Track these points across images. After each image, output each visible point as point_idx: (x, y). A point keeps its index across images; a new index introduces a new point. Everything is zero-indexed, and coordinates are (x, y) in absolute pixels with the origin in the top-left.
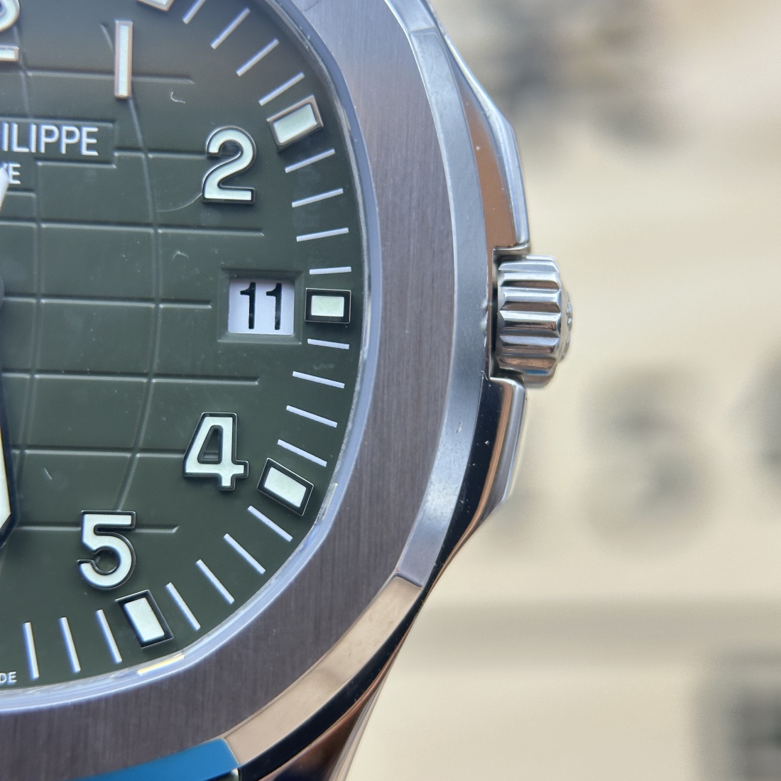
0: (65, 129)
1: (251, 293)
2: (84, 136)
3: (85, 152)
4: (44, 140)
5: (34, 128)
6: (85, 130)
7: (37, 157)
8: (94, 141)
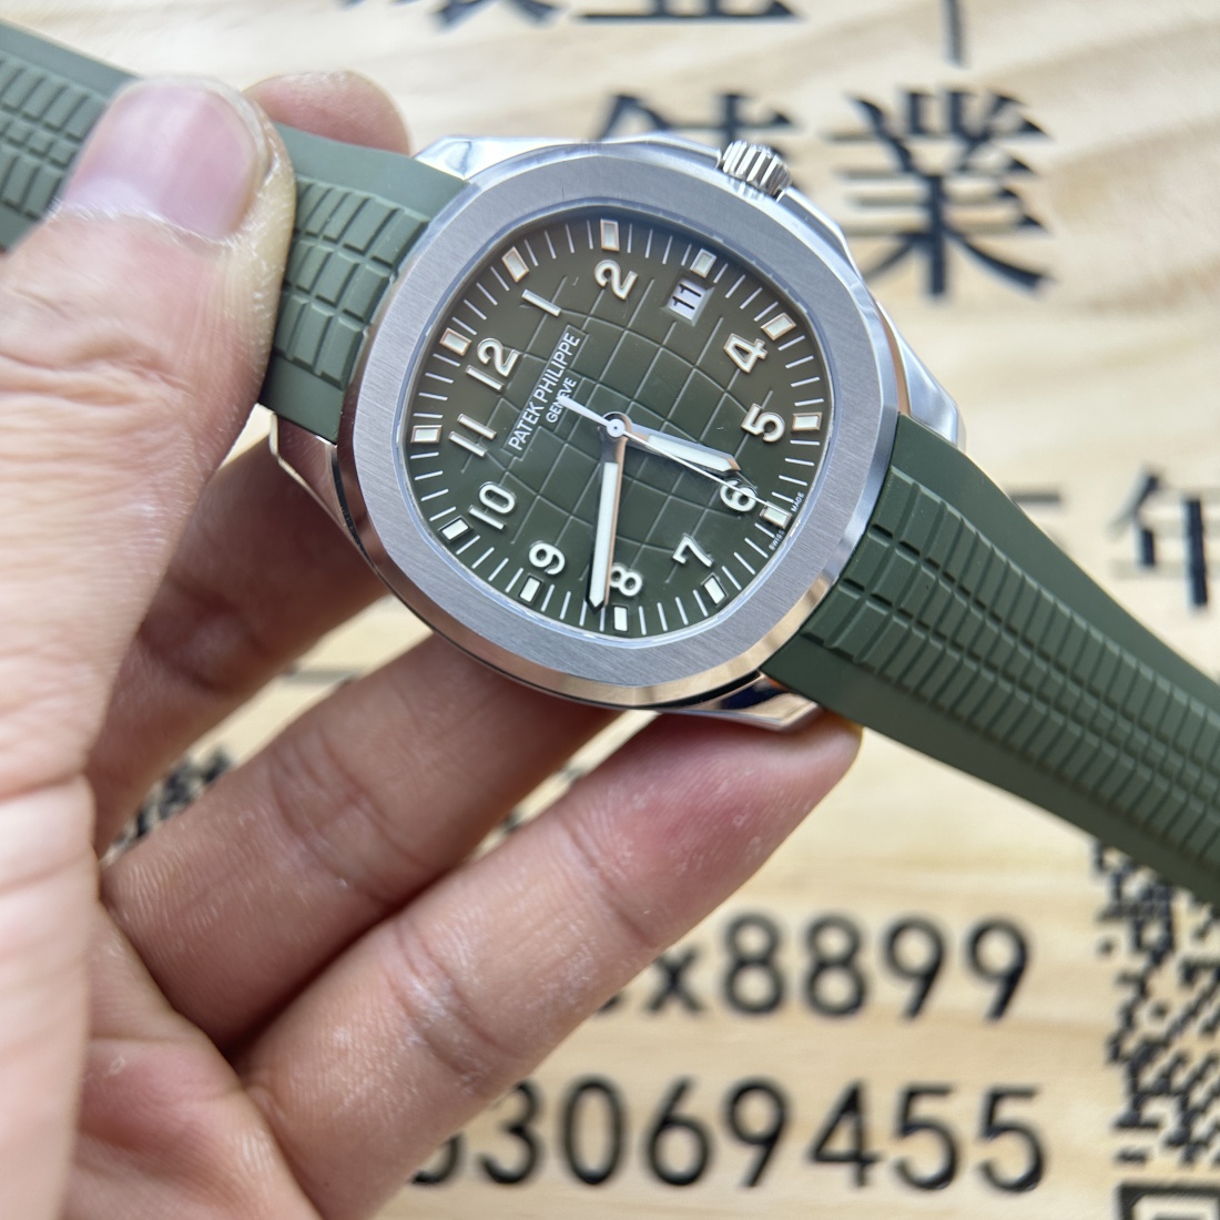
0: (560, 348)
1: (677, 300)
2: (567, 341)
3: (575, 344)
4: (561, 360)
5: (553, 363)
6: (565, 339)
7: (567, 367)
8: (572, 338)
